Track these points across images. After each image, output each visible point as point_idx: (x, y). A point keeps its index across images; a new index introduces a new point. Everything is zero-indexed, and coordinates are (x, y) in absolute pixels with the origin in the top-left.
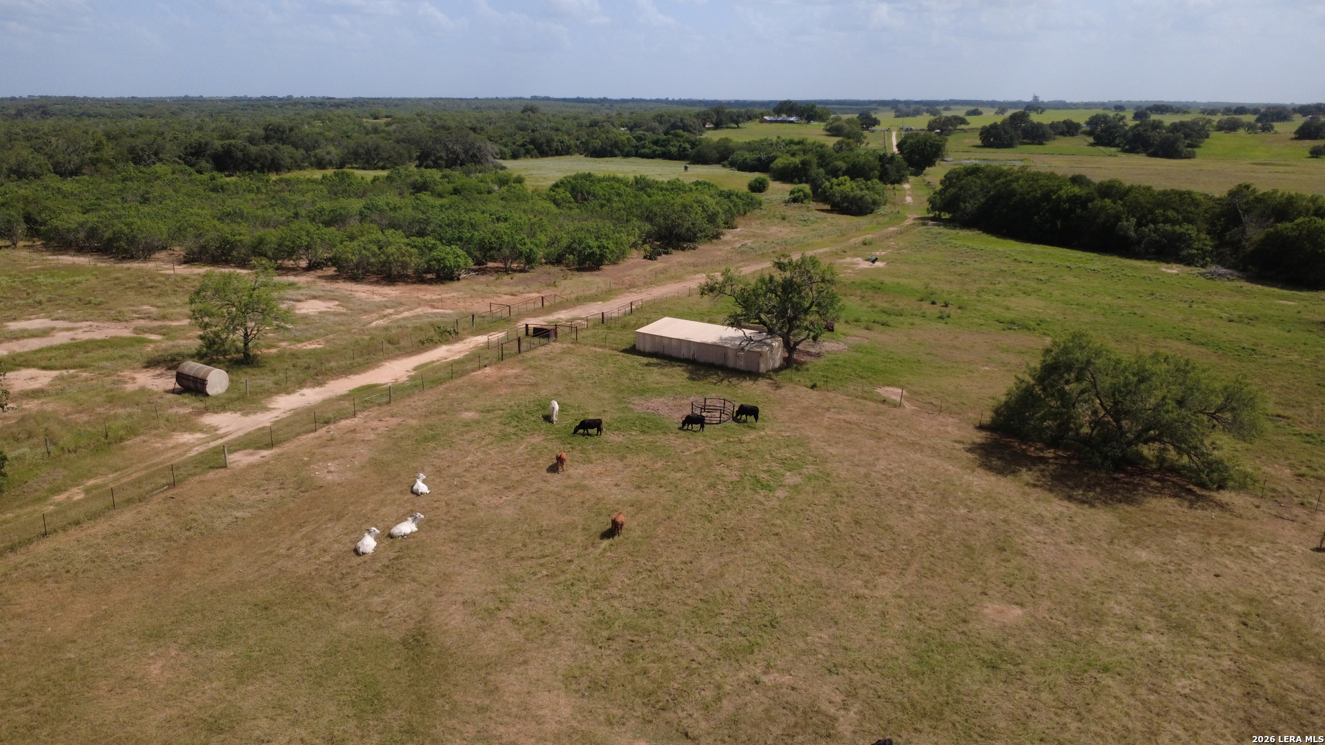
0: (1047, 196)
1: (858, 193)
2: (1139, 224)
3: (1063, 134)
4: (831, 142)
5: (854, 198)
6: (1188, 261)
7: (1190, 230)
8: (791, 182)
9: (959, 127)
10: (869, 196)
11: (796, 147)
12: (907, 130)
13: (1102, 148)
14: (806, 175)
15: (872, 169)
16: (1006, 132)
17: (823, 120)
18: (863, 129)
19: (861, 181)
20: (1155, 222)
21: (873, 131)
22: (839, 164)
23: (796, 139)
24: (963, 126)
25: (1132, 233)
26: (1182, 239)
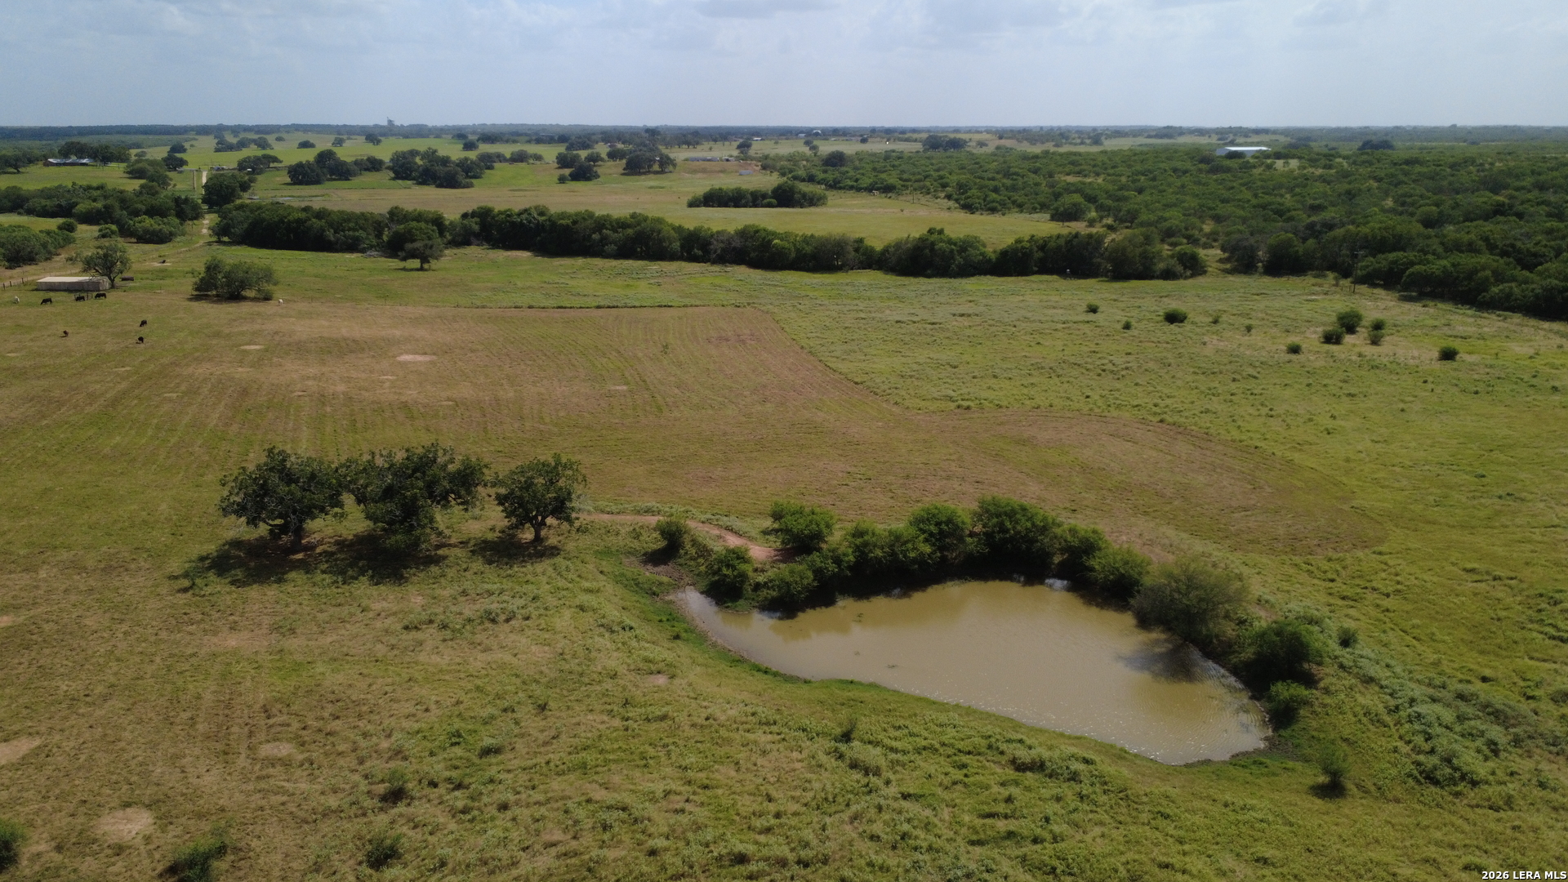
0: (281, 221)
1: (156, 227)
2: (335, 232)
3: (367, 169)
4: (134, 185)
5: (154, 231)
6: (363, 251)
7: (361, 233)
8: (97, 223)
9: (272, 165)
10: (166, 229)
11: (96, 193)
12: (218, 169)
13: (400, 182)
14: (111, 218)
15: (169, 209)
16: (313, 171)
17: (122, 161)
18: (170, 170)
19: (158, 218)
20: (343, 231)
21: (181, 172)
22: (139, 206)
23: (95, 185)
24: (276, 165)
25: (332, 239)
26: (357, 240)
